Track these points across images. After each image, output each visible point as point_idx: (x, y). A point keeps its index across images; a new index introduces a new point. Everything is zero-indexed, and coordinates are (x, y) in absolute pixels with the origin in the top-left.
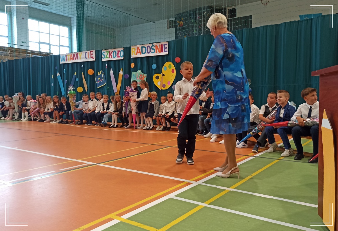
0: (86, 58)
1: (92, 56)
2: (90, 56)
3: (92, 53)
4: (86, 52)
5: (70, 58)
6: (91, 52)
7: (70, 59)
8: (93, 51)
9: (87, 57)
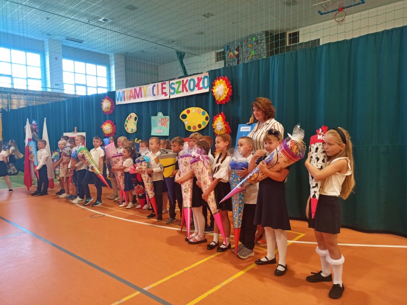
0: (154, 95)
1: (164, 91)
2: (160, 92)
3: (164, 86)
4: (154, 86)
5: (130, 95)
6: (162, 84)
7: (130, 97)
8: (165, 83)
9: (155, 92)
